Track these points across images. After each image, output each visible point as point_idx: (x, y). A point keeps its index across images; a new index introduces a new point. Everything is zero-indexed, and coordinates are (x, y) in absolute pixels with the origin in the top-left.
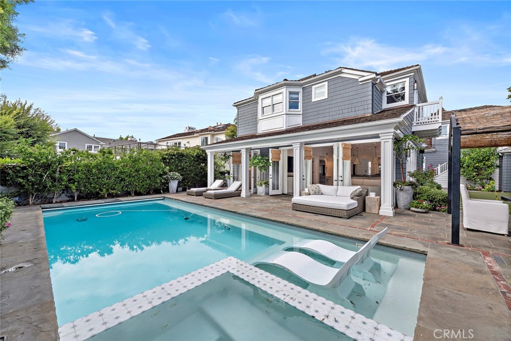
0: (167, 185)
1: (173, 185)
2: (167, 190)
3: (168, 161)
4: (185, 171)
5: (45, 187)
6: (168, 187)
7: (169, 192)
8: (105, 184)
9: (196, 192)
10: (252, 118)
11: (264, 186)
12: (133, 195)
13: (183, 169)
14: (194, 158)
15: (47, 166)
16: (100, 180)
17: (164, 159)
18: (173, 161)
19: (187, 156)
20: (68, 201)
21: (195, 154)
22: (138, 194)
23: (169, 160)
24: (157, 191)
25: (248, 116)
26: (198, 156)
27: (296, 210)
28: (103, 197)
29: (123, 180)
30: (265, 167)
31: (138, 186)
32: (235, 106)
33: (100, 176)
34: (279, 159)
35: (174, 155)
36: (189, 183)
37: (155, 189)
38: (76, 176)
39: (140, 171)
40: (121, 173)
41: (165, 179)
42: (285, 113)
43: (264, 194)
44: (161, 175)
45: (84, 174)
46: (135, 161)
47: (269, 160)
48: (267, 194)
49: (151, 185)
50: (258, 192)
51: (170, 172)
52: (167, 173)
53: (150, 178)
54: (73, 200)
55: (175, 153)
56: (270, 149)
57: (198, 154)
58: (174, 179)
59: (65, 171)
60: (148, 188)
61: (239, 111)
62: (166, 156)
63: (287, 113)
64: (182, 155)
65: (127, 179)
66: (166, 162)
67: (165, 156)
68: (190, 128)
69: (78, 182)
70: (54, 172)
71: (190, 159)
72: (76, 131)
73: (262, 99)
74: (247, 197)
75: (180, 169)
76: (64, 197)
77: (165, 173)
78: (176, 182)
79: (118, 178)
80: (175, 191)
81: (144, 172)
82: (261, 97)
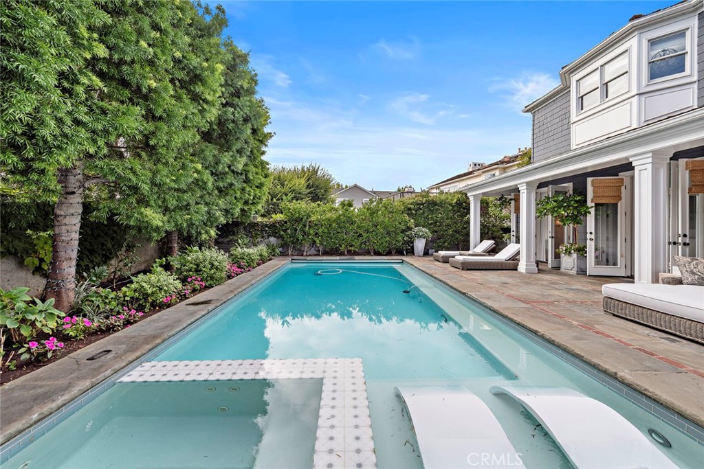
0: (411, 245)
1: (420, 245)
2: (411, 252)
3: (414, 212)
4: (439, 226)
5: (298, 240)
6: (413, 247)
7: (413, 254)
8: (343, 240)
9: (443, 257)
10: (560, 124)
11: (575, 255)
12: (372, 254)
13: (436, 223)
14: (453, 207)
15: (299, 220)
16: (340, 235)
17: (410, 209)
18: (421, 211)
19: (441, 204)
20: (316, 255)
21: (455, 200)
22: (377, 253)
23: (416, 211)
24: (400, 253)
25: (553, 122)
26: (459, 204)
27: (614, 315)
28: (342, 254)
29: (360, 235)
30: (578, 217)
31: (376, 243)
32: (527, 111)
33: (339, 230)
34: (620, 198)
35: (423, 204)
36: (446, 244)
37: (397, 249)
38: (320, 231)
39: (378, 225)
40: (358, 227)
41: (408, 236)
42: (635, 93)
43: (574, 272)
44: (403, 231)
45: (326, 228)
46: (373, 213)
47: (585, 201)
48: (582, 272)
49: (390, 243)
50: (562, 267)
51: (416, 227)
52: (412, 228)
53: (390, 235)
54: (318, 255)
55: (424, 202)
56: (589, 180)
57: (459, 200)
58: (420, 237)
59: (313, 225)
60: (388, 247)
61: (536, 117)
62: (411, 206)
63: (642, 91)
64: (434, 203)
65: (365, 235)
66: (412, 214)
67: (409, 206)
68: (475, 165)
69: (322, 236)
70: (305, 226)
71: (447, 208)
72: (356, 187)
73: (577, 81)
74: (529, 272)
75: (432, 224)
76: (313, 251)
77: (409, 229)
78: (424, 241)
79: (357, 233)
80: (422, 254)
81: (383, 226)
82: (574, 78)
